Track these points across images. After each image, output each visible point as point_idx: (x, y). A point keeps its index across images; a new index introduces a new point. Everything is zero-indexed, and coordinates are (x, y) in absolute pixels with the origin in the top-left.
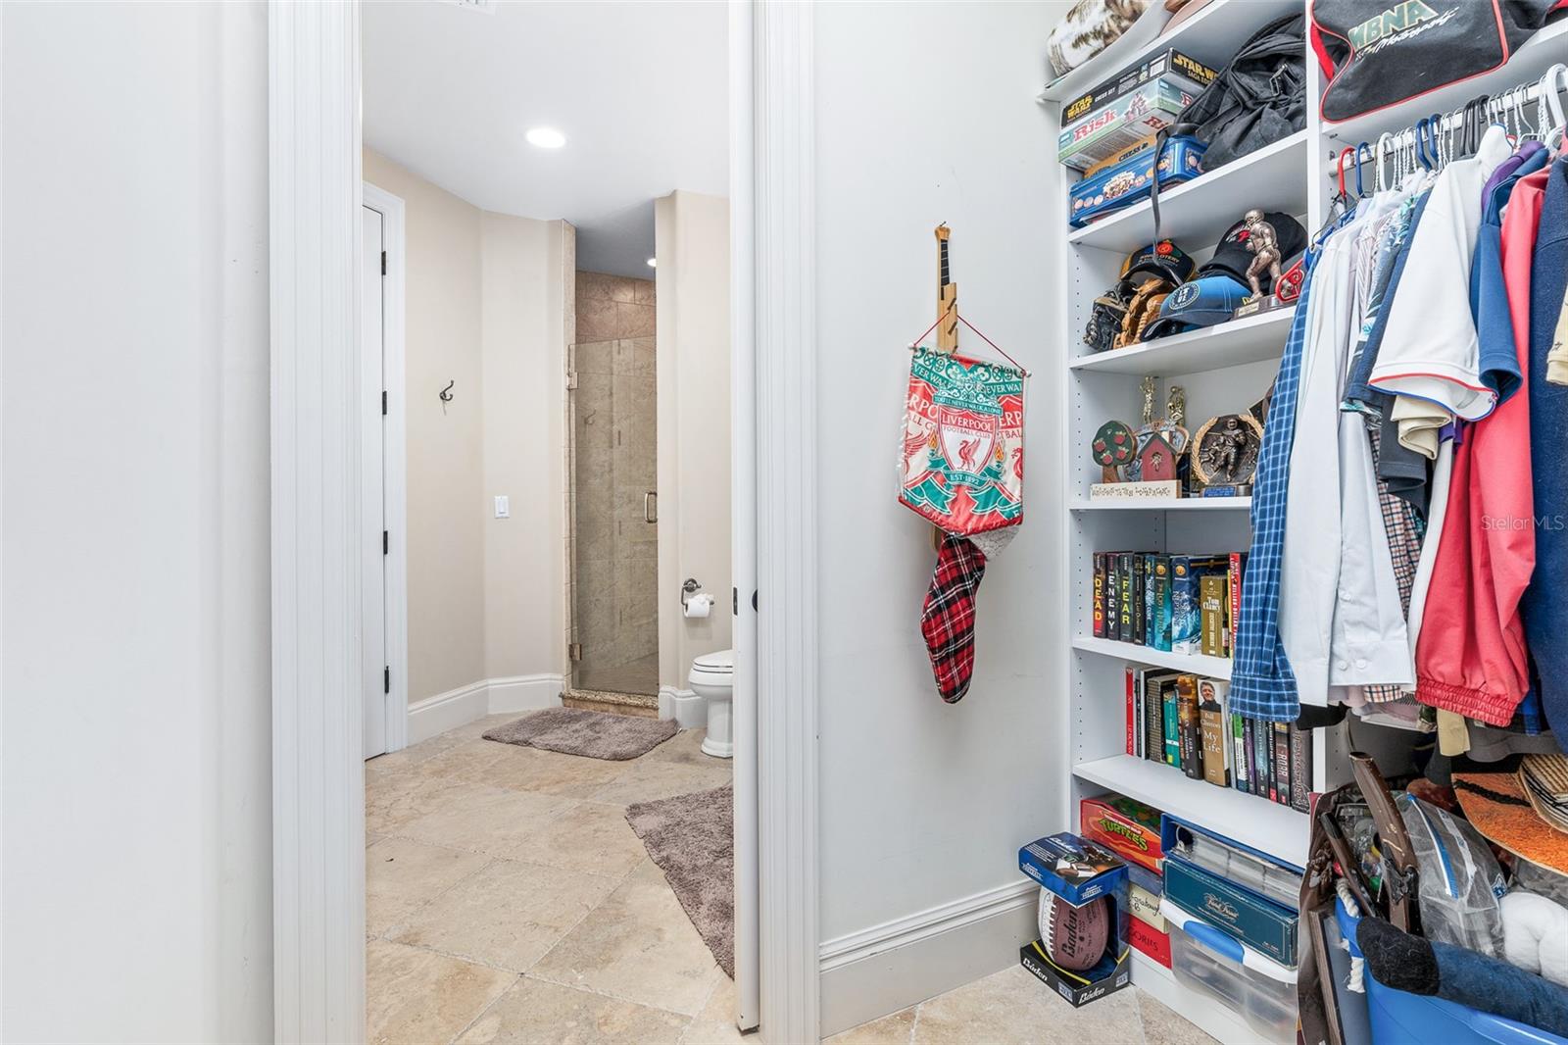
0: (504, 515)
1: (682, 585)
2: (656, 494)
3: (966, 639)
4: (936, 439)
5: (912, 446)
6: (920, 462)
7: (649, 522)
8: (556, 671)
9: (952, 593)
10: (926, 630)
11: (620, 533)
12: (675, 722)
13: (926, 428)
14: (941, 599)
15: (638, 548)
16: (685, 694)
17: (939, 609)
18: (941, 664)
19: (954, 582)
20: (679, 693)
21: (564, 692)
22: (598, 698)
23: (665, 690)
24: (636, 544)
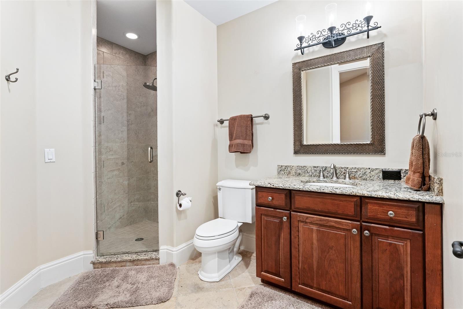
0: (52, 161)
8: (87, 249)
12: (172, 264)
16: (177, 249)
21: (93, 260)
22: (119, 259)
23: (163, 248)
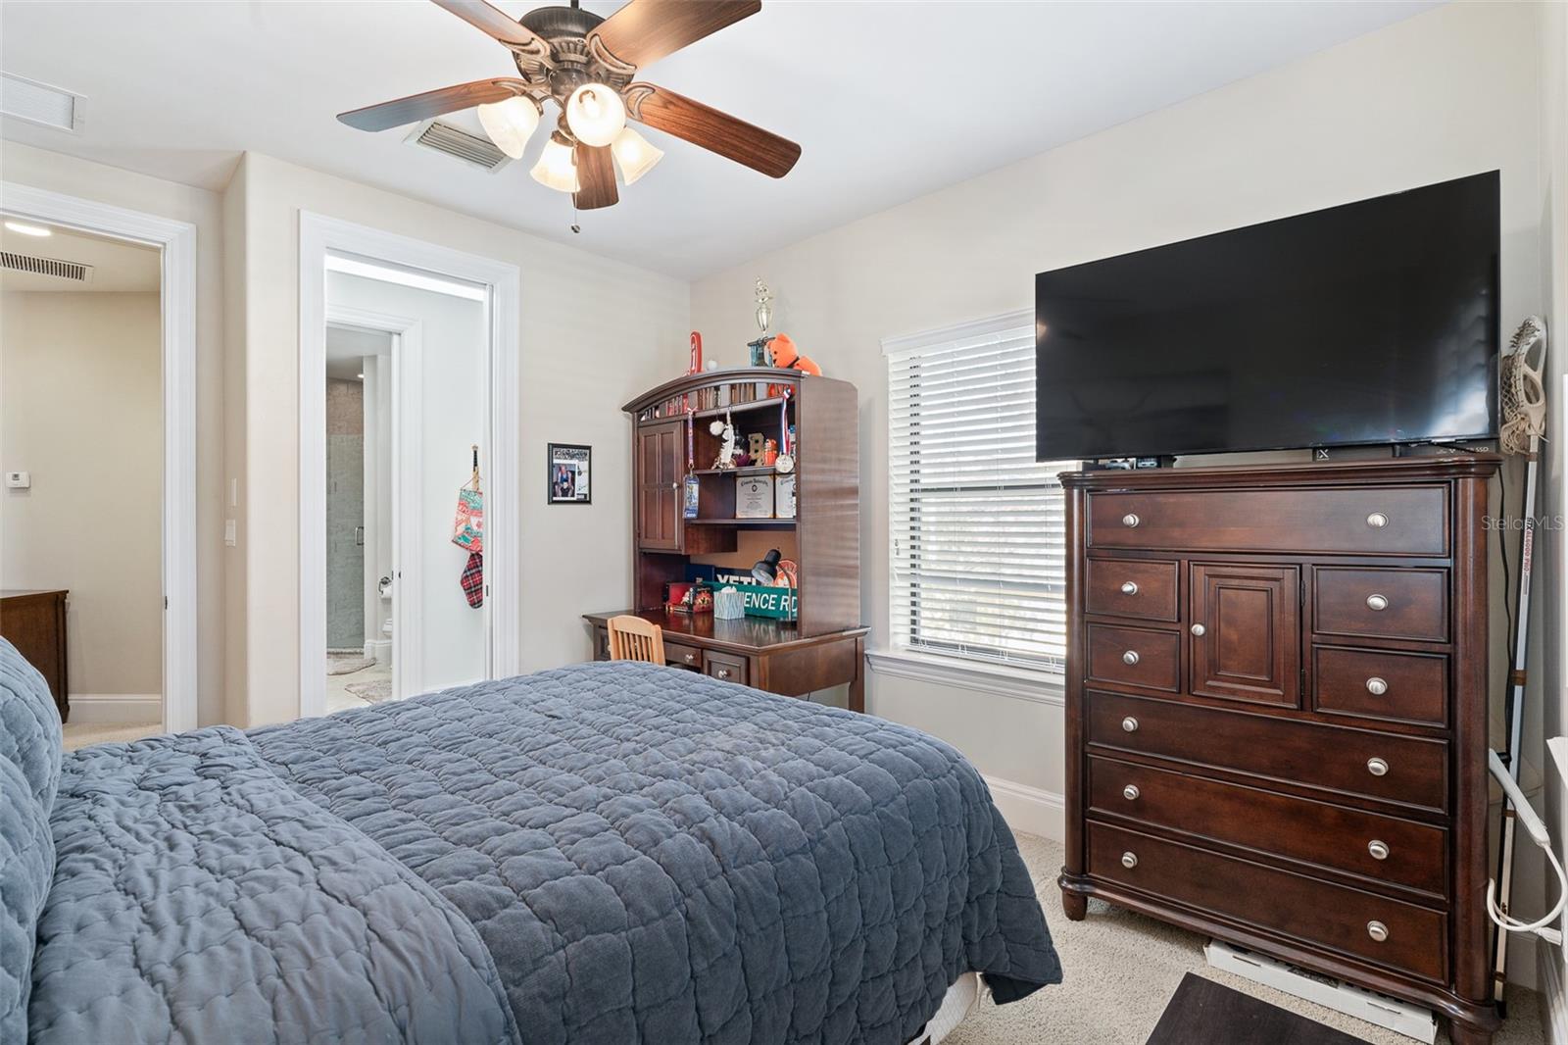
1: (380, 580)
2: (363, 528)
3: (479, 587)
4: (468, 520)
5: (458, 523)
6: (461, 529)
7: (359, 544)
9: (474, 571)
10: (462, 583)
11: (336, 551)
12: (375, 659)
13: (464, 517)
14: (468, 573)
15: (349, 561)
17: (467, 576)
18: (470, 595)
19: (474, 567)
20: (378, 642)
23: (368, 642)
24: (347, 558)
